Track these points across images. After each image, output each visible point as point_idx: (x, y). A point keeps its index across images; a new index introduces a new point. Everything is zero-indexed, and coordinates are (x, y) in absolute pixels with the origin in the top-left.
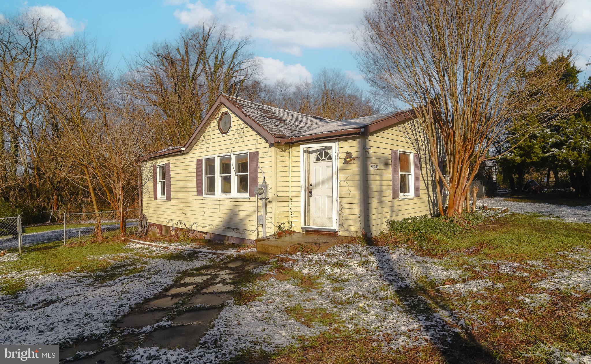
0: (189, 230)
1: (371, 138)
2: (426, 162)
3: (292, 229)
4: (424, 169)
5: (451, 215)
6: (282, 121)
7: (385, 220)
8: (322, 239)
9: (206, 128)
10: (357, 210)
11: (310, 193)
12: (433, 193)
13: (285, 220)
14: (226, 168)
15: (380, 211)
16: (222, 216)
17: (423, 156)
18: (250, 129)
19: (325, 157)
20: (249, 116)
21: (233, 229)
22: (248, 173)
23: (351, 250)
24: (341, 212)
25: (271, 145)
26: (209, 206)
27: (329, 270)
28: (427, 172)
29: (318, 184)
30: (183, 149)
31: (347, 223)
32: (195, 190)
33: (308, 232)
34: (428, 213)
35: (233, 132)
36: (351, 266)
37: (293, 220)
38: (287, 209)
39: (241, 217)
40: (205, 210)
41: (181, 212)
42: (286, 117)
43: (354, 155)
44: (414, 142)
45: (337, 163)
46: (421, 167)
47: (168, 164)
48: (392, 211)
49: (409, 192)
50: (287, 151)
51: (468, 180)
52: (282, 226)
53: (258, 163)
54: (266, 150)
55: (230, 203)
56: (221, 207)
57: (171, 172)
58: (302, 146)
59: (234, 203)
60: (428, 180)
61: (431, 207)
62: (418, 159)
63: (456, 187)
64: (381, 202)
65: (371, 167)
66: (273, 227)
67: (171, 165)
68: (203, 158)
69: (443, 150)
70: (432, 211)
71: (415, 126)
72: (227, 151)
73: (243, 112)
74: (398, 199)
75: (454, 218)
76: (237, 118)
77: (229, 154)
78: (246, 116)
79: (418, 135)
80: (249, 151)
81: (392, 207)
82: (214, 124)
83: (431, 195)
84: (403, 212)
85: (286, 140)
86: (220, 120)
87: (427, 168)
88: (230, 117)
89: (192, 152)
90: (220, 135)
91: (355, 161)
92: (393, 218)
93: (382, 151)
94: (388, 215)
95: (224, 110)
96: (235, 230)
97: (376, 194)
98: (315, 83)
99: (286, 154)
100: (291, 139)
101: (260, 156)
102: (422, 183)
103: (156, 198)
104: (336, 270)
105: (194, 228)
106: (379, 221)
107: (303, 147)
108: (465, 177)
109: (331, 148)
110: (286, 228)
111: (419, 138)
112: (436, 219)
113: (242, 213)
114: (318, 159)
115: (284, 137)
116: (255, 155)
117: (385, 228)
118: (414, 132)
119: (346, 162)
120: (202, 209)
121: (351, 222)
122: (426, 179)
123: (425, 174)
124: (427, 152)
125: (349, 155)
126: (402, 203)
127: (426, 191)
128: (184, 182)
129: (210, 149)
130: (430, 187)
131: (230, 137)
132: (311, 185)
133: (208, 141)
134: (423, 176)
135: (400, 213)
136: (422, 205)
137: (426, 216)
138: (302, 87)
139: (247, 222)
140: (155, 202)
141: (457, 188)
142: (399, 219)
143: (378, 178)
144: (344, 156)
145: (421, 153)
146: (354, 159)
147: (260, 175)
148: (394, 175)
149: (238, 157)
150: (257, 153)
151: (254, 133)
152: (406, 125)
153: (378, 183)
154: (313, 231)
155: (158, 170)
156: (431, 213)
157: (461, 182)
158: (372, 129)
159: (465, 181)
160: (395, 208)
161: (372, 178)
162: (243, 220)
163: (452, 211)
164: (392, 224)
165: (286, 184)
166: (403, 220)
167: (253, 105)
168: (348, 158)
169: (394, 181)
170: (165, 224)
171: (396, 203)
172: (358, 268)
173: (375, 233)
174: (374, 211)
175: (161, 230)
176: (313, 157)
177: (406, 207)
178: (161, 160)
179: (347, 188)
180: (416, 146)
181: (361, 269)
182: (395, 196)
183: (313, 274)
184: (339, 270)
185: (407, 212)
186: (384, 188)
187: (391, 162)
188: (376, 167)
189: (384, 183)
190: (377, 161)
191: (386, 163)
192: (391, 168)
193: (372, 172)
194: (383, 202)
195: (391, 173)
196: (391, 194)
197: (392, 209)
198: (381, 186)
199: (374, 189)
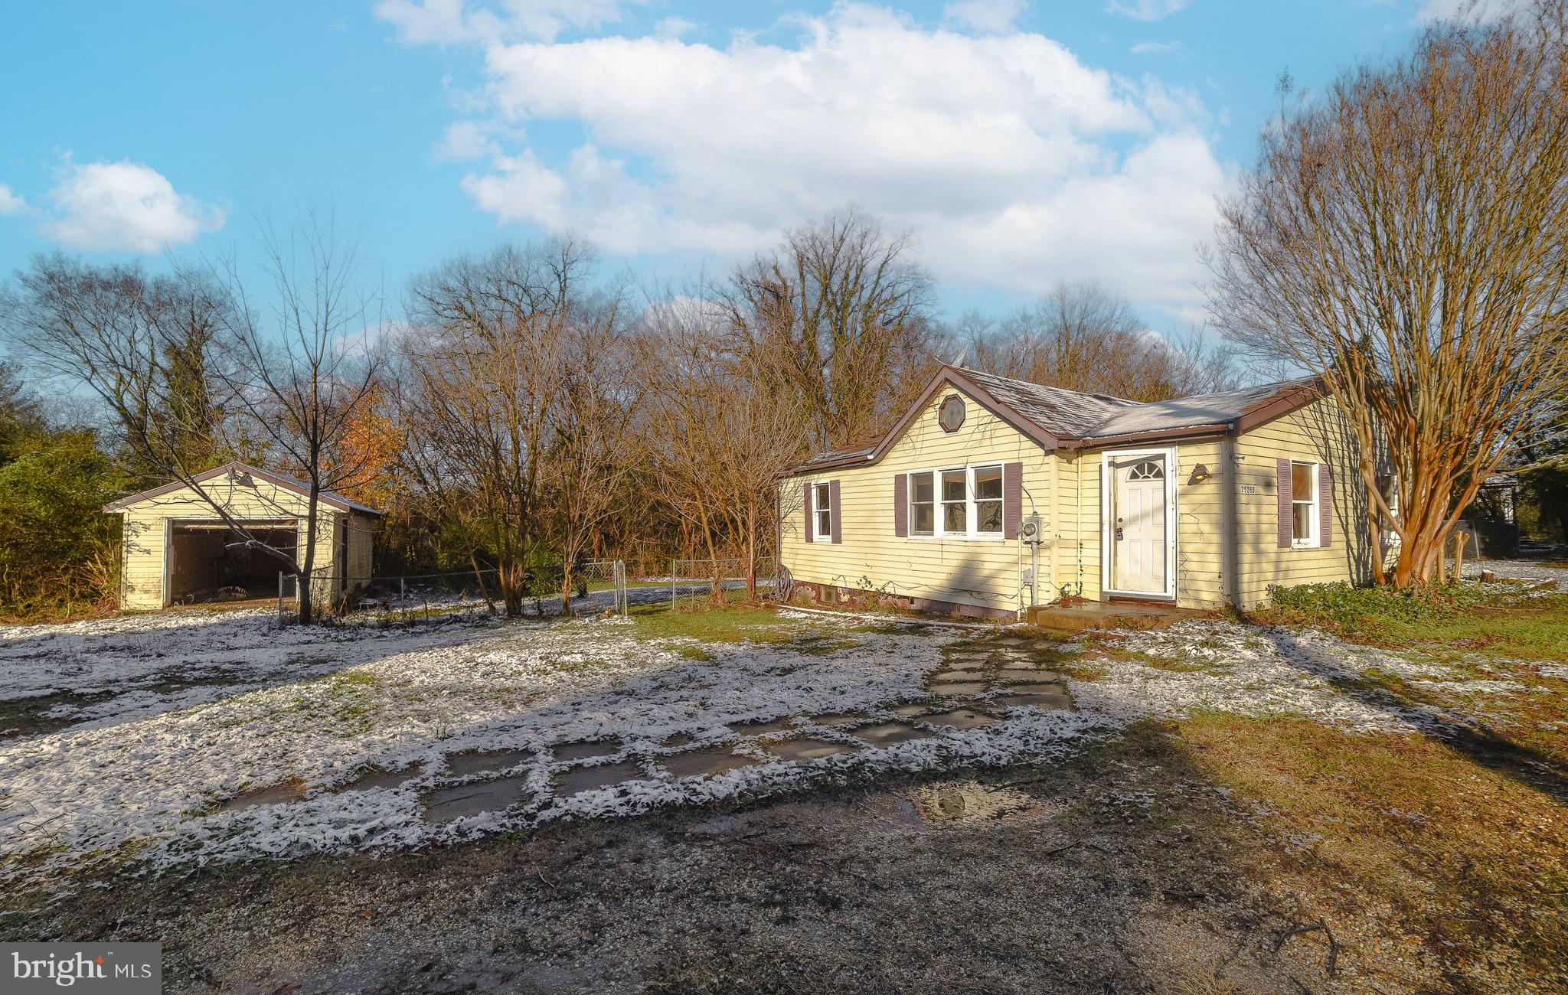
0: (879, 593)
1: (1242, 439)
2: (1343, 480)
3: (1082, 595)
4: (1339, 495)
5: (1405, 584)
6: (1052, 407)
7: (1264, 585)
8: (1154, 611)
9: (914, 422)
10: (1213, 565)
11: (1119, 534)
12: (1358, 542)
13: (1071, 579)
14: (954, 488)
15: (1256, 567)
16: (947, 570)
17: (1338, 469)
18: (1004, 424)
19: (1150, 473)
20: (1004, 403)
21: (970, 592)
22: (1003, 499)
23: (1217, 628)
24: (1182, 568)
25: (1049, 452)
26: (920, 554)
27: (1194, 651)
28: (1345, 500)
29: (1134, 520)
30: (870, 457)
31: (1194, 587)
32: (893, 526)
33: (1114, 599)
34: (1347, 578)
35: (971, 430)
36: (1231, 647)
37: (1084, 579)
38: (1074, 561)
39: (986, 573)
40: (913, 560)
41: (864, 563)
42: (1053, 400)
43: (1210, 469)
44: (1321, 442)
45: (1175, 482)
46: (1334, 489)
47: (836, 484)
48: (1277, 571)
49: (1308, 537)
50: (1074, 461)
51: (1446, 518)
52: (1066, 589)
53: (1021, 482)
54: (1040, 460)
55: (966, 549)
56: (945, 555)
57: (842, 496)
58: (1105, 454)
59: (971, 549)
60: (1347, 516)
61: (1354, 568)
62: (1328, 475)
63: (1417, 528)
64: (1258, 553)
65: (1241, 489)
66: (1053, 589)
67: (841, 485)
68: (908, 473)
69: (1382, 455)
70: (1354, 577)
71: (1322, 413)
72: (960, 460)
73: (992, 397)
74: (1288, 550)
75: (1413, 589)
76: (977, 406)
77: (962, 466)
78: (999, 402)
79: (1328, 429)
80: (1003, 463)
81: (1278, 562)
82: (931, 415)
83: (1354, 545)
84: (1297, 574)
85: (1078, 444)
86: (942, 408)
87: (1345, 491)
88: (963, 404)
89: (884, 462)
90: (943, 434)
91: (1212, 481)
92: (1279, 583)
93: (1261, 461)
94: (1270, 576)
95: (951, 391)
96: (974, 594)
97: (1250, 537)
98: (1042, 313)
99: (1073, 467)
100: (1084, 441)
101: (1025, 470)
102: (1335, 521)
103: (809, 539)
104: (1207, 652)
105: (888, 590)
106: (1254, 587)
107: (1106, 456)
108: (1438, 510)
109: (1163, 457)
110: (1072, 594)
111: (1330, 435)
112: (1367, 591)
113: (987, 565)
114: (1134, 476)
115: (1068, 437)
116: (1015, 470)
117: (1263, 597)
118: (1320, 423)
119: (1193, 481)
120: (905, 559)
121: (1202, 586)
122: (1342, 512)
123: (1340, 504)
124: (1346, 461)
125: (1200, 470)
126: (1295, 556)
127: (1343, 537)
128: (869, 513)
129: (921, 458)
130: (1352, 528)
131: (966, 438)
132: (1121, 520)
133: (918, 445)
134: (1337, 508)
135: (1291, 574)
136: (1334, 563)
137: (1343, 584)
138: (1015, 325)
139: (998, 581)
140: (809, 546)
141: (1420, 531)
142: (1290, 585)
143: (1253, 509)
144: (1189, 470)
145: (1335, 463)
146: (1210, 476)
147: (1025, 502)
148: (1282, 506)
149: (979, 472)
150: (1020, 465)
151: (1012, 431)
152: (1305, 412)
153: (1253, 518)
154: (1124, 599)
155: (814, 492)
156: (1353, 581)
157: (1430, 520)
158: (1245, 425)
159: (1440, 519)
160: (1283, 566)
161: (1243, 508)
162: (990, 577)
163: (1406, 577)
164: (1278, 594)
165: (1074, 518)
166: (1297, 587)
167: (997, 382)
168: (1199, 475)
169: (1281, 515)
170: (828, 583)
171: (1285, 556)
172: (1244, 652)
173: (1248, 606)
174: (1246, 568)
175: (819, 594)
176: (1124, 473)
177: (1302, 565)
178: (821, 475)
179: (1195, 526)
180: (1323, 450)
181: (1249, 653)
182: (1284, 543)
183: (1165, 656)
184: (1211, 652)
185: (1305, 573)
186: (1263, 528)
187: (1276, 481)
188: (1251, 490)
189: (1264, 519)
190: (1252, 480)
191: (1268, 483)
192: (1276, 492)
193: (1243, 499)
194: (1261, 553)
195: (1276, 500)
196: (1276, 538)
197: (1277, 566)
198: (1258, 524)
199: (1247, 528)
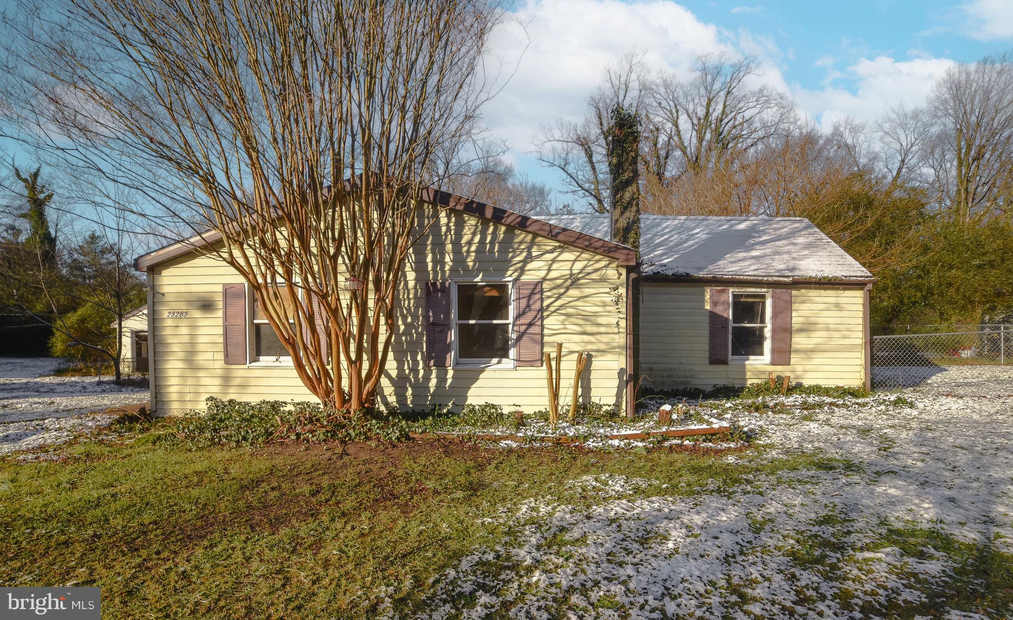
15: (191, 380)
48: (226, 385)
64: (195, 368)
65: (165, 314)
74: (242, 366)
81: (227, 377)
84: (264, 390)
93: (197, 288)
94: (215, 389)
117: (204, 408)
135: (253, 389)
148: (229, 327)
153: (184, 338)
160: (237, 381)
169: (228, 335)
171: (239, 373)
174: (173, 380)
177: (270, 382)
182: (232, 361)
185: (279, 390)
186: (201, 347)
187: (221, 305)
188: (181, 315)
189: (201, 339)
190: (183, 306)
191: (206, 305)
192: (220, 314)
193: (169, 322)
194: (198, 369)
195: (220, 322)
196: (221, 356)
197: (226, 380)
198: (193, 344)
199: (175, 348)
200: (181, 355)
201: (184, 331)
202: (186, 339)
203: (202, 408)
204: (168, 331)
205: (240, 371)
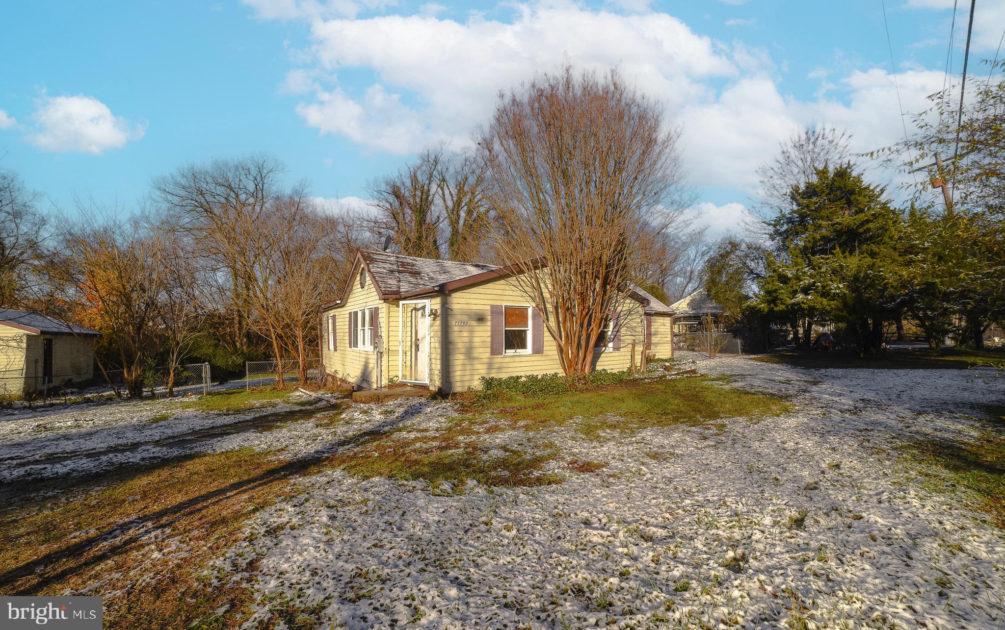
1: (457, 294)
9: (354, 282)
10: (438, 366)
15: (468, 366)
16: (361, 367)
17: (551, 309)
20: (372, 273)
22: (373, 328)
24: (431, 367)
25: (384, 301)
26: (356, 358)
29: (422, 340)
30: (342, 302)
31: (434, 378)
32: (348, 342)
35: (367, 287)
39: (370, 369)
41: (342, 363)
43: (438, 312)
44: (535, 294)
45: (429, 319)
48: (490, 368)
49: (524, 348)
50: (393, 306)
52: (393, 379)
53: (378, 318)
54: (382, 306)
55: (365, 356)
56: (360, 358)
57: (337, 323)
62: (542, 312)
64: (471, 358)
65: (454, 323)
66: (385, 379)
67: (337, 317)
68: (352, 310)
72: (364, 305)
73: (369, 268)
74: (500, 356)
77: (364, 308)
79: (543, 287)
80: (374, 306)
81: (491, 363)
82: (358, 278)
84: (510, 370)
86: (361, 274)
88: (366, 272)
89: (347, 306)
90: (361, 289)
91: (438, 318)
92: (491, 375)
93: (475, 307)
94: (483, 371)
95: (363, 265)
100: (393, 295)
102: (548, 338)
103: (329, 348)
105: (347, 379)
106: (466, 378)
111: (544, 290)
113: (370, 365)
116: (377, 310)
118: (535, 284)
119: (434, 319)
120: (352, 360)
126: (509, 359)
128: (343, 334)
129: (354, 305)
131: (366, 292)
132: (418, 340)
133: (355, 295)
135: (504, 370)
136: (547, 362)
140: (329, 352)
142: (502, 376)
145: (548, 306)
148: (493, 331)
149: (370, 312)
152: (521, 278)
155: (330, 320)
158: (451, 287)
160: (496, 365)
162: (371, 372)
164: (490, 381)
169: (493, 337)
173: (460, 388)
174: (458, 367)
176: (420, 313)
177: (514, 364)
178: (331, 311)
179: (434, 344)
182: (496, 352)
185: (518, 369)
186: (476, 344)
187: (489, 318)
188: (464, 324)
189: (477, 340)
190: (465, 318)
191: (481, 319)
192: (489, 323)
193: (456, 329)
194: (474, 359)
195: (489, 328)
196: (489, 350)
197: (490, 366)
198: (471, 342)
199: (460, 345)
200: (463, 350)
201: (465, 334)
202: (466, 339)
203: (477, 384)
204: (456, 334)
205: (498, 359)
